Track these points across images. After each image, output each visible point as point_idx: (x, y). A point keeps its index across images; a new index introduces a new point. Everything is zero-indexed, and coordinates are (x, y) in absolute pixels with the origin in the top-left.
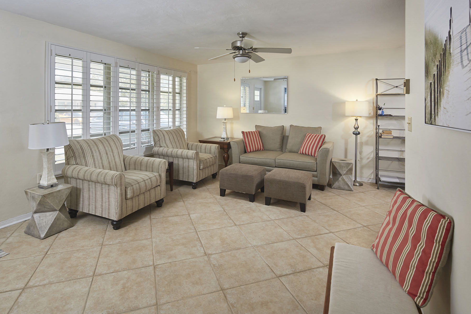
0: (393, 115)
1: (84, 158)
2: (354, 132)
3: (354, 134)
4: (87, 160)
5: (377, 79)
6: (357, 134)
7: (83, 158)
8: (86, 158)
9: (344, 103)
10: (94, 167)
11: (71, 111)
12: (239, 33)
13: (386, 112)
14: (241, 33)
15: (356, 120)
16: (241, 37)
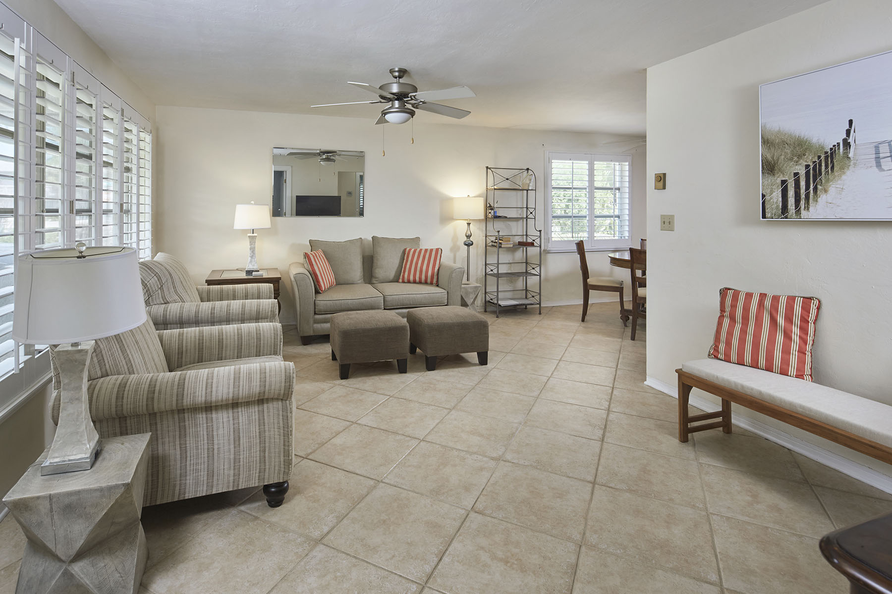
0: (508, 217)
1: (122, 352)
2: (465, 242)
3: (465, 244)
4: (130, 356)
5: (487, 168)
6: (469, 245)
7: (120, 351)
8: (128, 352)
9: (450, 199)
10: (146, 372)
11: (12, 212)
12: (394, 69)
13: (500, 213)
14: (397, 69)
15: (469, 224)
16: (396, 78)
